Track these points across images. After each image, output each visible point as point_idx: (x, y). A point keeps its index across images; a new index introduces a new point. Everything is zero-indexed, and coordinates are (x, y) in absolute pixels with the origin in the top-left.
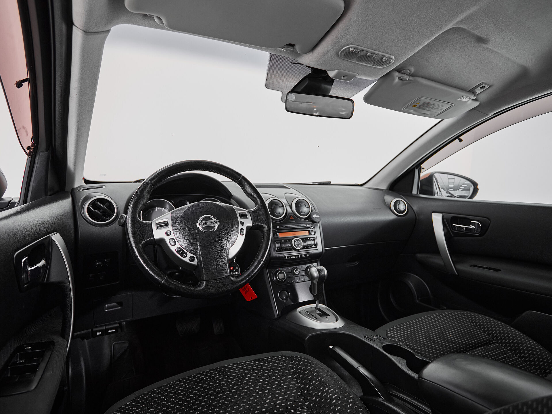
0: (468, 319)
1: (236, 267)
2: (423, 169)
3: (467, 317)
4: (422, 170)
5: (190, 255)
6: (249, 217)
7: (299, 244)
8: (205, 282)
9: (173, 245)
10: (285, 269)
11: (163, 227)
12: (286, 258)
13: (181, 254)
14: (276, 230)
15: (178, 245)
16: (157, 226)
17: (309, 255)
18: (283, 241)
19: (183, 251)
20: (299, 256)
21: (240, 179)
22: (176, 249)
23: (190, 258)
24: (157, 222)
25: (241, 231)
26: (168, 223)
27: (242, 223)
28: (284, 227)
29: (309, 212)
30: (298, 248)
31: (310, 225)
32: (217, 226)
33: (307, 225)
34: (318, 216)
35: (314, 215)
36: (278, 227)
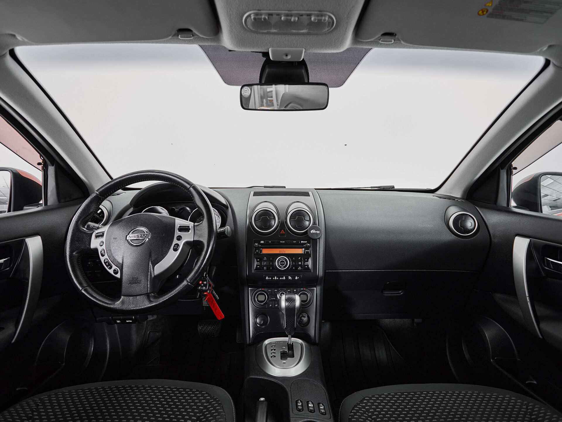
0: (531, 416)
1: (204, 281)
2: (515, 168)
3: (529, 412)
4: (514, 171)
5: (114, 267)
6: (191, 231)
7: (284, 264)
8: (122, 297)
9: (103, 255)
10: (269, 291)
11: (100, 237)
12: (267, 278)
13: (107, 266)
14: (260, 245)
15: (106, 256)
16: (95, 236)
17: (298, 278)
18: (265, 258)
19: (108, 263)
20: (284, 278)
21: (190, 189)
22: (104, 260)
23: (114, 270)
24: (97, 231)
25: (175, 247)
26: (103, 234)
27: (179, 238)
28: (270, 242)
29: (309, 226)
30: (282, 268)
31: (306, 242)
32: (147, 239)
33: (302, 242)
34: (318, 232)
35: (313, 230)
36: (262, 242)
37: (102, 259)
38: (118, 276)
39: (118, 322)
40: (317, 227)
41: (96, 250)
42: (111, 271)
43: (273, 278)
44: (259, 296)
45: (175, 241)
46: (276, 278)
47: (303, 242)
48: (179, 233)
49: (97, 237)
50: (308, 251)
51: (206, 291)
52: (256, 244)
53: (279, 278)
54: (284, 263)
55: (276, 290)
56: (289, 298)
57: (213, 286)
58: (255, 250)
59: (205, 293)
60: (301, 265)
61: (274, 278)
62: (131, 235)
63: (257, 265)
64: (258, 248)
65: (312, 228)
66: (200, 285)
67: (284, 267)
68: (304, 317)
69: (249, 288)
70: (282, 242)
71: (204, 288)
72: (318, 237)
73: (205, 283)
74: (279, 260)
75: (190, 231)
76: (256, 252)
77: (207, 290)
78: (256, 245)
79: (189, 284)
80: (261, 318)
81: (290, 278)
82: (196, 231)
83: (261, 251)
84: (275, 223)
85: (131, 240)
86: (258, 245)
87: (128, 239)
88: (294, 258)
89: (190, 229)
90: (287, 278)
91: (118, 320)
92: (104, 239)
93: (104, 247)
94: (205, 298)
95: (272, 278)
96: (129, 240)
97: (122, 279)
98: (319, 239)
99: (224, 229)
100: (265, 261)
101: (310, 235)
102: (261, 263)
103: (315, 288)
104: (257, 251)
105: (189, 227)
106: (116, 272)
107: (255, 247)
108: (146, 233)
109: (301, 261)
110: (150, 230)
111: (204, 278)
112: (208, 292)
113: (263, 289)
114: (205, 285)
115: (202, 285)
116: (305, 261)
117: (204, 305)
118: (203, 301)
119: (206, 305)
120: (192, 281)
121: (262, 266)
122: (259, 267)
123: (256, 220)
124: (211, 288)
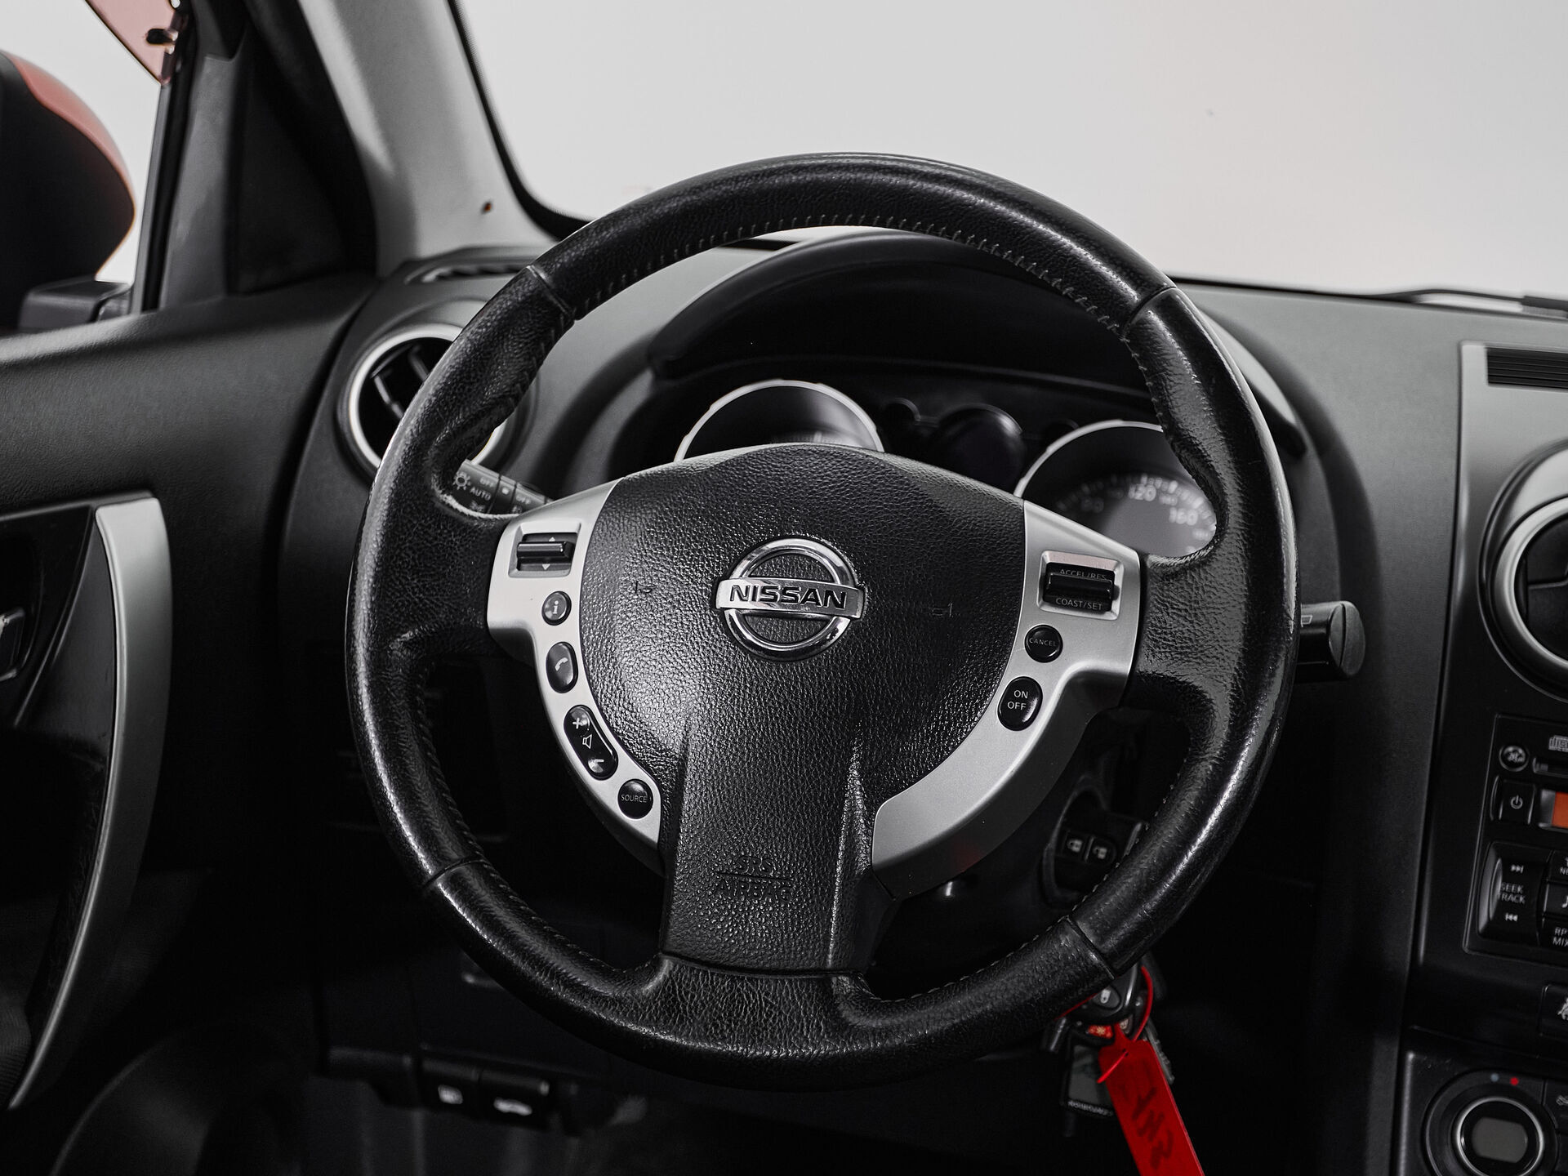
5: (628, 769)
6: (1123, 612)
8: (667, 965)
9: (561, 687)
10: (1562, 1101)
11: (546, 566)
13: (585, 757)
14: (1540, 761)
15: (581, 694)
16: (519, 554)
19: (595, 736)
21: (1140, 315)
22: (569, 720)
23: (625, 790)
24: (530, 526)
25: (1015, 700)
26: (570, 549)
27: (1046, 646)
32: (843, 625)
36: (1561, 744)
37: (557, 706)
38: (649, 826)
39: (449, 1096)
41: (519, 642)
42: (607, 792)
44: (1485, 1126)
45: (1019, 665)
48: (1048, 609)
49: (527, 559)
51: (1110, 1017)
52: (1515, 754)
58: (1503, 795)
59: (1101, 1030)
62: (739, 579)
63: (1503, 907)
64: (1527, 783)
69: (1412, 1057)
71: (1104, 993)
75: (1116, 606)
76: (1507, 808)
77: (1119, 1016)
78: (1513, 757)
82: (1154, 613)
83: (1544, 809)
85: (743, 616)
86: (1529, 758)
87: (722, 601)
89: (1114, 593)
91: (452, 1084)
92: (571, 582)
93: (569, 632)
94: (1089, 1060)
96: (733, 613)
97: (673, 852)
102: (1533, 893)
104: (1516, 802)
105: (1111, 575)
106: (636, 804)
107: (1504, 775)
108: (838, 583)
110: (863, 568)
112: (1124, 1022)
113: (1515, 1081)
117: (1078, 1105)
118: (1074, 1077)
119: (1087, 1104)
120: (1112, 942)
121: (1539, 917)
122: (1516, 918)
123: (1529, 578)
124: (1145, 1007)
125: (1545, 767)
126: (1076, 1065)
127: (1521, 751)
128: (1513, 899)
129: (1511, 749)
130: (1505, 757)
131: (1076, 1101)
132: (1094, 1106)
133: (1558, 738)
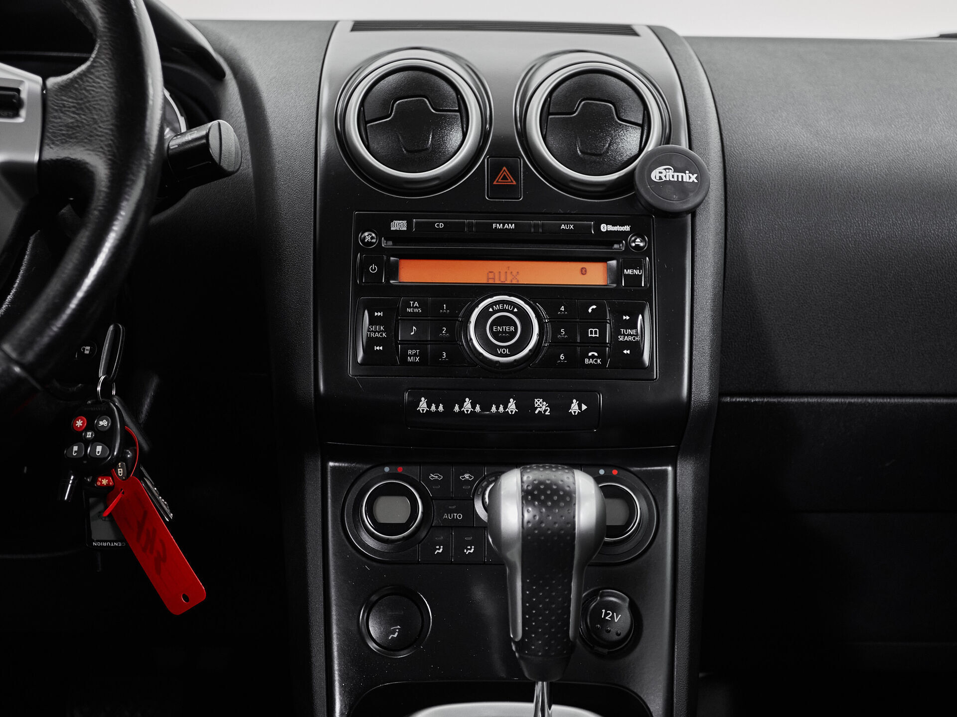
6: (29, 117)
7: (513, 334)
10: (433, 477)
12: (423, 405)
14: (387, 239)
17: (584, 407)
18: (414, 307)
20: (512, 407)
28: (442, 226)
29: (641, 150)
30: (501, 355)
31: (627, 228)
33: (604, 228)
34: (689, 178)
35: (661, 169)
36: (399, 225)
40: (682, 153)
43: (457, 409)
46: (467, 406)
47: (611, 228)
50: (637, 272)
51: (105, 467)
52: (368, 236)
53: (486, 407)
54: (512, 329)
55: (467, 476)
56: (541, 483)
57: (145, 446)
58: (364, 267)
59: (105, 482)
60: (597, 345)
61: (461, 407)
63: (370, 339)
64: (374, 253)
65: (657, 159)
66: (78, 437)
67: (514, 349)
68: (614, 608)
69: (331, 464)
70: (500, 226)
71: (99, 448)
72: (689, 205)
73: (104, 423)
74: (485, 315)
75: (23, 112)
76: (368, 274)
77: (114, 465)
78: (368, 239)
79: (17, 369)
80: (389, 613)
81: (541, 406)
83: (394, 272)
84: (465, 135)
86: (378, 238)
88: (562, 308)
89: (22, 104)
90: (526, 407)
94: (101, 507)
95: (449, 408)
98: (693, 212)
99: (204, 133)
100: (414, 319)
101: (647, 190)
102: (392, 331)
103: (670, 468)
104: (374, 270)
105: (18, 91)
107: (363, 252)
109: (598, 320)
111: (97, 402)
112: (120, 472)
113: (400, 469)
114: (105, 437)
115: (89, 435)
116: (619, 325)
117: (99, 544)
118: (93, 524)
119: (106, 541)
120: (30, 356)
121: (397, 345)
122: (381, 348)
123: (367, 119)
124: (134, 457)
125: (390, 243)
126: (93, 513)
127: (373, 235)
128: (377, 335)
129: (366, 234)
130: (363, 240)
131: (98, 541)
132: (111, 542)
133: (396, 222)
